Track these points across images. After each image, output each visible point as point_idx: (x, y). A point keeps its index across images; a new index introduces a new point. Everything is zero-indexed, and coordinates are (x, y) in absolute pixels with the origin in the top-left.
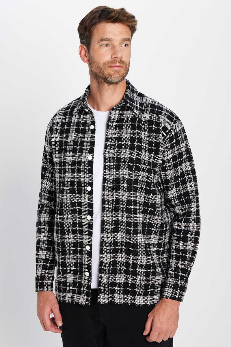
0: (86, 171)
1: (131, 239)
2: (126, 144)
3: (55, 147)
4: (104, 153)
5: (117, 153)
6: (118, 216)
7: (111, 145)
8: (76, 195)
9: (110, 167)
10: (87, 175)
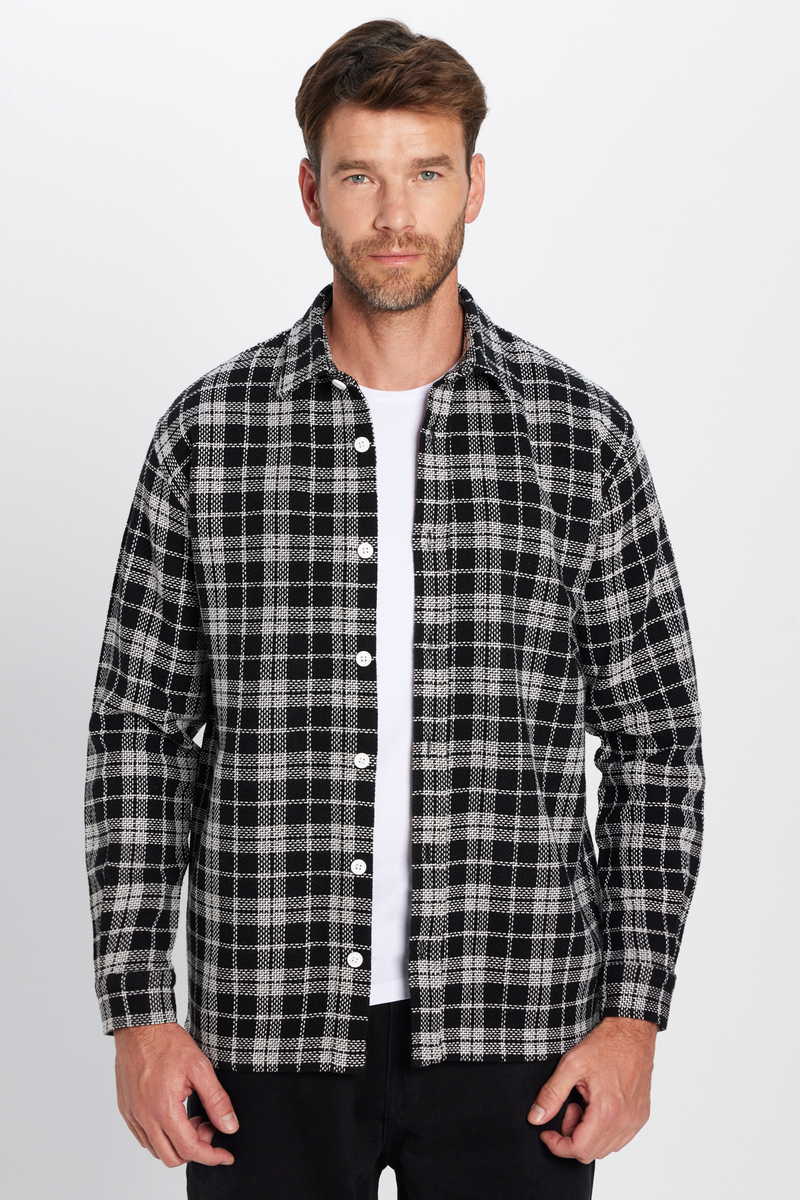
0: (352, 597)
1: (513, 828)
2: (486, 504)
3: (209, 512)
4: (414, 537)
5: (458, 535)
6: (466, 754)
7: (436, 510)
8: (310, 683)
9: (436, 584)
10: (353, 613)
